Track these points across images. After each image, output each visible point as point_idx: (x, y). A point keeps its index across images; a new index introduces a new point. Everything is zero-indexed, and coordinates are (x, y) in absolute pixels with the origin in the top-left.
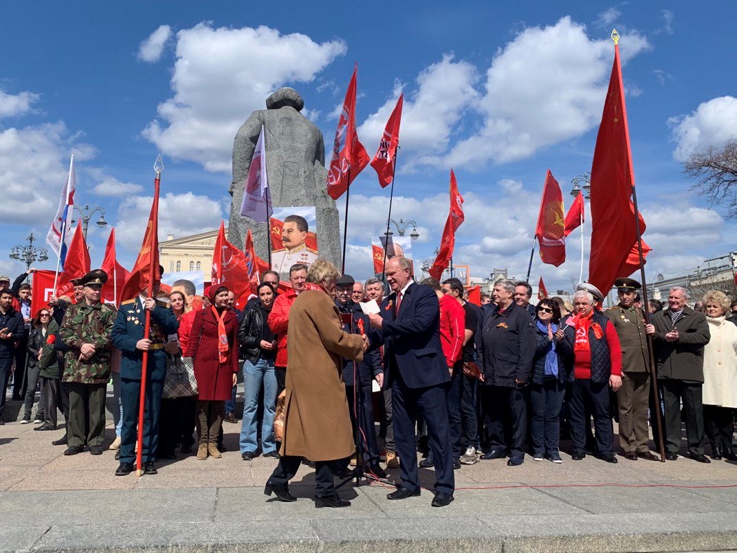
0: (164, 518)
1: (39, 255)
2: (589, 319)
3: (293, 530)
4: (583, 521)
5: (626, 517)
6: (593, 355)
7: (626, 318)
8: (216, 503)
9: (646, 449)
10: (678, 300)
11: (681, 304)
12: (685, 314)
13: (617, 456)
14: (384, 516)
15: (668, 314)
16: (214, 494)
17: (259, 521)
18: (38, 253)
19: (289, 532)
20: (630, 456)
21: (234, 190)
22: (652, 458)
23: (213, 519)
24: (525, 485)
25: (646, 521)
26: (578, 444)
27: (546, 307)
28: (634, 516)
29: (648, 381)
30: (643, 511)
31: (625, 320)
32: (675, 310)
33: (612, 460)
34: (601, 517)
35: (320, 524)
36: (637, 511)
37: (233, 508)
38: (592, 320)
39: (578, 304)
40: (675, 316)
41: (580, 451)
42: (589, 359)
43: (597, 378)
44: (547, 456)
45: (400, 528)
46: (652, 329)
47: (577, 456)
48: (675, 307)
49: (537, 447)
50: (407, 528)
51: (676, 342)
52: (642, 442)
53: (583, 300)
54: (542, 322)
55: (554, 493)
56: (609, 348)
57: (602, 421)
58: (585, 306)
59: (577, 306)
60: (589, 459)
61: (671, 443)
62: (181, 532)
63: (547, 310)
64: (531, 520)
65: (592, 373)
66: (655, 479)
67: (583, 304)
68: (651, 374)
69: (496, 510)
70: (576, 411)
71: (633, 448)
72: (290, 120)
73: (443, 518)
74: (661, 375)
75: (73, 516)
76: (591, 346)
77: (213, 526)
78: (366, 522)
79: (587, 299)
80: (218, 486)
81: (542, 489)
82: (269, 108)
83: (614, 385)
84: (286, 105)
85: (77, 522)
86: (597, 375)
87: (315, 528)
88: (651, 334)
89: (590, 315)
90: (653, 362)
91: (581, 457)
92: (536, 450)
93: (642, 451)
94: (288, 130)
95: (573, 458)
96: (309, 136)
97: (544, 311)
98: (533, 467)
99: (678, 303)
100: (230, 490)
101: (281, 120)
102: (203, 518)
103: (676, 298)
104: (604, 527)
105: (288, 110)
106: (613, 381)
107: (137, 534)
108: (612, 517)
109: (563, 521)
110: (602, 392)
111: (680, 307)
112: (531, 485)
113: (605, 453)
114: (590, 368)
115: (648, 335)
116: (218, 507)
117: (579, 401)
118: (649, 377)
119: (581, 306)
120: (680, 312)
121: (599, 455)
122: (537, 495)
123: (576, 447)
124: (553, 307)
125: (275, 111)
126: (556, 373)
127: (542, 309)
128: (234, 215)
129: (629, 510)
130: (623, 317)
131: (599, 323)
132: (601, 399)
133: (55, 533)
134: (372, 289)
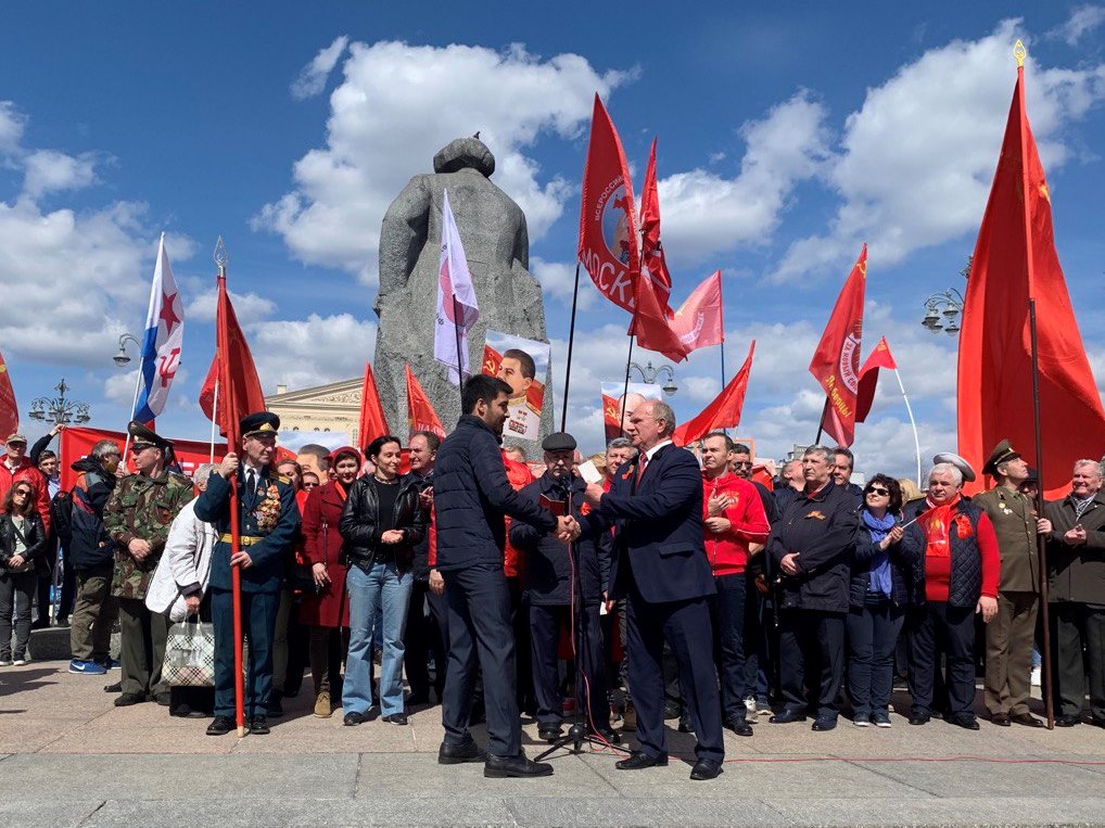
0: (278, 793)
2: (952, 508)
3: (477, 811)
4: (924, 807)
5: (992, 803)
6: (955, 565)
7: (1007, 507)
8: (358, 774)
9: (1025, 710)
10: (1087, 480)
11: (1092, 486)
12: (1097, 503)
13: (978, 720)
14: (616, 794)
15: (1070, 503)
16: (355, 761)
17: (425, 799)
19: (471, 813)
20: (999, 720)
21: (381, 306)
22: (1034, 723)
23: (353, 794)
24: (835, 758)
26: (921, 701)
27: (880, 486)
28: (1004, 801)
29: (1035, 607)
30: (1018, 795)
31: (1007, 511)
32: (1081, 497)
33: (971, 725)
34: (953, 802)
35: (518, 804)
36: (1008, 794)
37: (385, 780)
38: (956, 510)
39: (935, 483)
40: (1081, 506)
41: (922, 712)
42: (948, 570)
43: (958, 600)
44: (873, 719)
45: (643, 812)
46: (1046, 526)
47: (916, 716)
48: (1083, 490)
49: (859, 704)
50: (653, 812)
51: (1080, 546)
52: (1020, 699)
53: (943, 479)
54: (871, 510)
55: (881, 768)
56: (980, 555)
57: (960, 667)
58: (945, 488)
59: (934, 487)
60: (937, 725)
61: (1067, 701)
62: (304, 812)
63: (881, 492)
65: (952, 593)
66: (1037, 752)
67: (944, 484)
68: (1040, 596)
69: (790, 790)
70: (920, 651)
71: (1004, 709)
72: (472, 191)
73: (708, 799)
74: (1052, 594)
75: (138, 788)
76: (952, 550)
77: (353, 803)
78: (590, 803)
79: (950, 477)
80: (361, 750)
81: (863, 763)
82: (438, 171)
83: (985, 612)
84: (465, 166)
85: (145, 795)
86: (958, 595)
87: (511, 809)
88: (1044, 534)
89: (955, 502)
91: (922, 721)
92: (857, 709)
93: (1019, 713)
94: (469, 208)
95: (911, 722)
96: (504, 217)
97: (875, 493)
98: (848, 734)
99: (1087, 485)
100: (380, 756)
101: (459, 191)
102: (339, 793)
103: (1084, 477)
104: (958, 815)
105: (470, 175)
106: (984, 605)
107: (237, 813)
108: (969, 803)
109: (894, 806)
110: (965, 621)
111: (1092, 491)
112: (845, 757)
113: (960, 714)
114: (949, 584)
115: (1039, 536)
116: (361, 779)
117: (928, 636)
118: (1037, 601)
119: (940, 487)
120: (1090, 499)
121: (952, 718)
122: (852, 771)
123: (915, 706)
124: (890, 488)
125: (448, 176)
126: (887, 590)
127: (873, 489)
128: (382, 345)
129: (996, 793)
130: (1002, 505)
131: (967, 515)
132: (963, 633)
133: (111, 810)
134: (616, 456)
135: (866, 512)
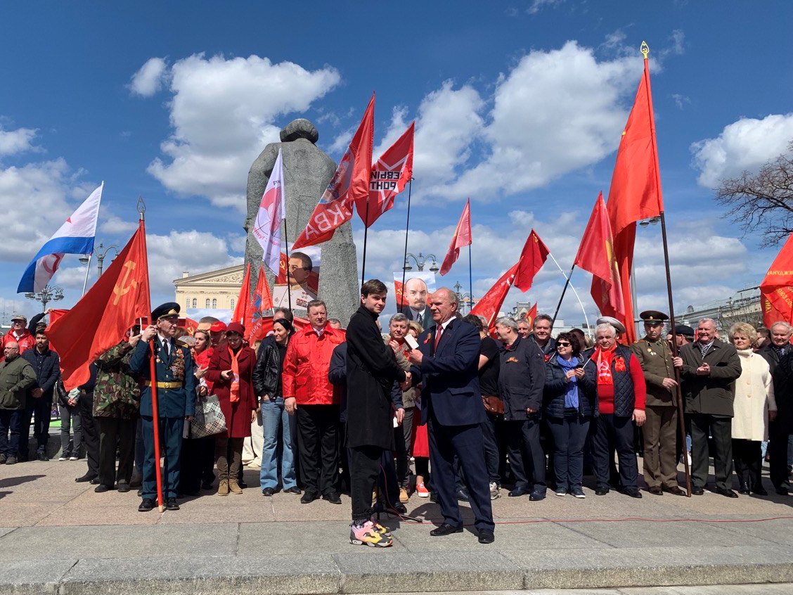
0: (188, 552)
1: (55, 294)
2: (612, 352)
3: (313, 562)
4: (605, 555)
5: (649, 551)
6: (617, 389)
7: (653, 351)
8: (238, 538)
9: (674, 484)
10: (708, 332)
11: (711, 335)
12: (715, 347)
13: (641, 491)
14: (404, 550)
15: (697, 347)
16: (236, 528)
17: (281, 555)
18: (54, 292)
19: (311, 565)
20: (655, 491)
21: (249, 226)
22: (679, 493)
23: (235, 553)
24: (546, 520)
25: (670, 554)
26: (602, 479)
27: (563, 341)
28: (657, 550)
29: (675, 415)
30: (667, 545)
31: (652, 354)
32: (705, 343)
33: (637, 495)
34: (624, 551)
35: (341, 558)
36: (660, 545)
37: (255, 542)
38: (615, 354)
39: (602, 338)
40: (705, 349)
41: (604, 486)
42: (611, 393)
43: (620, 413)
44: (570, 491)
45: (421, 562)
46: (679, 362)
47: (600, 491)
48: (705, 338)
49: (560, 482)
50: (429, 561)
51: (707, 375)
52: (669, 477)
53: (606, 334)
54: (562, 356)
55: (577, 527)
56: (632, 382)
57: (626, 456)
58: (609, 340)
60: (613, 494)
61: (697, 478)
62: (205, 565)
64: (552, 554)
65: (615, 408)
66: (680, 514)
67: (607, 337)
68: (678, 408)
69: (517, 544)
70: (599, 446)
71: (658, 483)
72: (304, 152)
73: (463, 551)
74: (690, 408)
75: (99, 550)
76: (614, 380)
77: (237, 560)
78: (387, 556)
79: (611, 332)
80: (240, 521)
81: (565, 524)
82: (283, 141)
83: (637, 420)
84: (300, 137)
85: (103, 555)
86: (620, 409)
87: (336, 561)
88: (678, 367)
89: (614, 349)
90: (680, 396)
91: (604, 493)
92: (559, 485)
94: (303, 163)
95: (597, 493)
96: (325, 168)
97: (562, 346)
98: (555, 502)
99: (708, 335)
100: (252, 524)
101: (296, 153)
102: (226, 552)
103: (706, 329)
104: (627, 560)
105: (303, 143)
106: (637, 415)
107: (162, 567)
108: (634, 551)
109: (585, 555)
110: (626, 426)
111: (711, 338)
112: (553, 519)
113: (629, 488)
114: (613, 402)
115: (676, 368)
116: (240, 541)
117: (603, 437)
118: (676, 412)
119: (605, 340)
120: (710, 344)
121: (622, 490)
122: (558, 530)
123: (599, 482)
124: (570, 341)
125: (289, 144)
126: (576, 406)
128: (250, 251)
129: (652, 544)
130: (649, 350)
131: (623, 356)
132: (626, 433)
133: (82, 566)
134: (397, 326)
135: (559, 356)
